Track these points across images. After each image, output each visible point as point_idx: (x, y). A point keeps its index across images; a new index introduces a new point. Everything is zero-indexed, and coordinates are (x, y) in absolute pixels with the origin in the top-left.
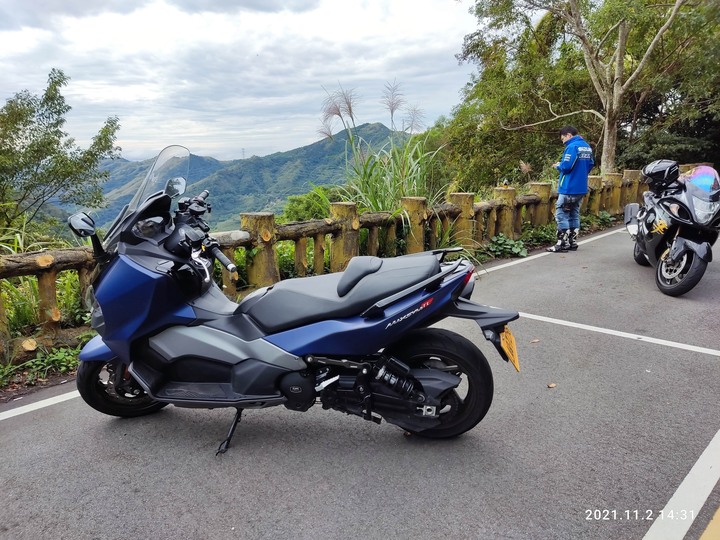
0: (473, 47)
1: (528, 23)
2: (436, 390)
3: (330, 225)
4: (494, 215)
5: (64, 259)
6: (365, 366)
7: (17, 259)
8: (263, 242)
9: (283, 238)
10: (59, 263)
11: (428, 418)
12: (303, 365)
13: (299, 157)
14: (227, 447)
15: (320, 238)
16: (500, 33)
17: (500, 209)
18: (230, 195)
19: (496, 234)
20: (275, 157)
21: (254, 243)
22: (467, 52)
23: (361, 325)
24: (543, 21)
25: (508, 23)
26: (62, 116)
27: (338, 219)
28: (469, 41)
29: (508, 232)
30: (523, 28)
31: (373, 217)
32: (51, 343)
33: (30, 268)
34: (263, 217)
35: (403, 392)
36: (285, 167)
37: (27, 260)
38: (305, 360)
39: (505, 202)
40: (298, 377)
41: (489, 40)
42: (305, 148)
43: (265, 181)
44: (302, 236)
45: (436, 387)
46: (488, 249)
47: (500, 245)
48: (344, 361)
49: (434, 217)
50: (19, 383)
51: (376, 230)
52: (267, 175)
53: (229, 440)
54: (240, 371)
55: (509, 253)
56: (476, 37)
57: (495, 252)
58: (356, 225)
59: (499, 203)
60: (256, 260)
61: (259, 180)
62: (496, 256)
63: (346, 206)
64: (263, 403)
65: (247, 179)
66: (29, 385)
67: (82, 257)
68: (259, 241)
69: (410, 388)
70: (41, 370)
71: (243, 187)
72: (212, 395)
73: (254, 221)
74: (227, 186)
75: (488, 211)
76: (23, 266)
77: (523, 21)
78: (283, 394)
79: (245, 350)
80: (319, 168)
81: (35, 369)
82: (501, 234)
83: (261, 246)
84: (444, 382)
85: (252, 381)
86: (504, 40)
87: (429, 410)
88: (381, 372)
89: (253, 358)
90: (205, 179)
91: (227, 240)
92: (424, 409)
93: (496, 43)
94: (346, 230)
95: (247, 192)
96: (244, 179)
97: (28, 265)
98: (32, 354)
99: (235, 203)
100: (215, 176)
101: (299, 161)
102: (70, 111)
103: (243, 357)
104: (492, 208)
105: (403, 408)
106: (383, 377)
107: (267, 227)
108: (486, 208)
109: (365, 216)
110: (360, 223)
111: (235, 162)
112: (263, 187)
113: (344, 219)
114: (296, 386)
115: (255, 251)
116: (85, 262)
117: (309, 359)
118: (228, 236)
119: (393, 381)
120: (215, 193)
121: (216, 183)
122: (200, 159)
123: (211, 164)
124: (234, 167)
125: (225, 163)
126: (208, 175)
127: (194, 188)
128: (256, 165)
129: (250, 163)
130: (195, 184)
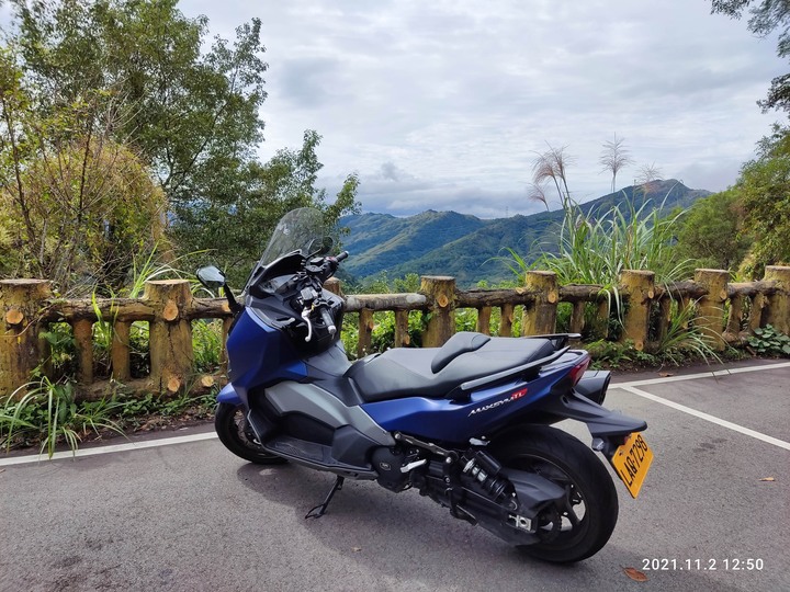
0: (783, 93)
2: (532, 499)
3: (521, 295)
4: (762, 300)
6: (451, 455)
7: (207, 303)
8: (440, 307)
9: (463, 305)
11: (522, 531)
12: (391, 441)
14: (322, 513)
15: (508, 308)
17: (771, 293)
18: (487, 256)
19: (762, 326)
21: (430, 308)
22: (775, 98)
23: (446, 406)
26: (316, 173)
27: (532, 290)
28: (779, 85)
29: (781, 325)
31: (578, 289)
33: (218, 312)
34: (442, 282)
35: (492, 492)
36: (550, 228)
37: (214, 304)
38: (393, 436)
39: (779, 286)
40: (387, 454)
43: (527, 242)
44: (485, 305)
46: (748, 344)
47: (767, 340)
48: (431, 444)
49: (666, 297)
50: (191, 415)
51: (581, 305)
52: (530, 235)
53: (325, 506)
54: (339, 437)
55: (778, 352)
57: (758, 348)
58: (552, 297)
59: (768, 286)
60: (431, 326)
61: (520, 241)
62: (758, 354)
63: (543, 275)
64: (356, 475)
65: (507, 239)
66: (198, 418)
68: (435, 306)
69: (499, 489)
70: (211, 406)
72: (311, 455)
73: (432, 285)
74: (487, 245)
75: (753, 295)
76: (210, 310)
78: (373, 469)
79: (346, 415)
81: (207, 404)
82: (769, 326)
83: (436, 312)
84: (541, 492)
85: (346, 448)
87: (523, 522)
88: (470, 464)
89: (350, 426)
90: (465, 238)
91: (401, 302)
92: (518, 519)
94: (541, 302)
95: (506, 253)
96: (504, 239)
98: (207, 390)
99: (492, 263)
100: (475, 235)
102: (323, 168)
103: (344, 422)
104: (757, 292)
105: (494, 512)
106: (470, 471)
107: (445, 293)
108: (746, 291)
109: (568, 288)
110: (560, 295)
111: (498, 220)
112: (525, 248)
113: (539, 290)
114: (386, 462)
115: (429, 316)
117: (396, 436)
118: (404, 298)
119: (482, 477)
120: (473, 252)
121: (475, 242)
122: (462, 217)
123: (471, 223)
124: (496, 226)
125: (486, 221)
126: (468, 233)
127: (452, 247)
128: (520, 224)
129: (513, 222)
130: (454, 243)
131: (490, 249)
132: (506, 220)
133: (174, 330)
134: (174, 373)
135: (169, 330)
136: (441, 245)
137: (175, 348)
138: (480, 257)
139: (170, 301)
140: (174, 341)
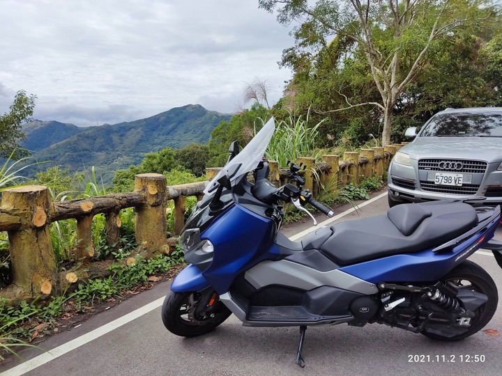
0: (289, 58)
1: (324, 44)
4: (347, 171)
5: (101, 205)
7: (66, 205)
10: (97, 208)
11: (464, 327)
12: (374, 291)
13: (141, 126)
16: (307, 50)
17: (350, 166)
18: (86, 152)
19: (347, 184)
20: (122, 126)
22: (285, 61)
24: (333, 43)
25: (311, 43)
28: (286, 54)
29: (354, 182)
30: (321, 47)
32: (87, 275)
33: (76, 212)
36: (129, 133)
37: (73, 206)
40: (368, 300)
41: (298, 53)
42: (145, 120)
43: (114, 142)
45: (473, 303)
47: (352, 191)
48: (411, 286)
50: (69, 312)
52: (115, 138)
54: (315, 296)
55: (357, 197)
56: (291, 51)
57: (349, 196)
59: (349, 163)
61: (109, 142)
65: (100, 141)
66: (79, 313)
67: (112, 203)
70: (84, 300)
71: (97, 146)
74: (84, 145)
76: (70, 211)
77: (321, 42)
78: (353, 314)
79: (320, 279)
80: (155, 134)
81: (78, 298)
85: (330, 304)
86: (308, 54)
87: (465, 321)
89: (327, 285)
90: (67, 140)
92: (462, 320)
93: (303, 56)
95: (100, 150)
96: (98, 141)
97: (74, 210)
98: (74, 286)
99: (90, 157)
100: (75, 138)
101: (140, 129)
103: (318, 284)
104: (345, 166)
111: (91, 128)
112: (113, 146)
114: (365, 307)
116: (115, 207)
120: (75, 150)
121: (75, 142)
122: (64, 125)
123: (71, 129)
124: (90, 131)
125: (82, 128)
126: (69, 137)
127: (58, 147)
128: (107, 131)
129: (103, 129)
130: (59, 143)
131: (88, 147)
132: (98, 127)
133: (41, 235)
134: (45, 276)
135: (37, 236)
136: (48, 146)
137: (44, 253)
138: (81, 153)
139: (38, 208)
140: (42, 246)
